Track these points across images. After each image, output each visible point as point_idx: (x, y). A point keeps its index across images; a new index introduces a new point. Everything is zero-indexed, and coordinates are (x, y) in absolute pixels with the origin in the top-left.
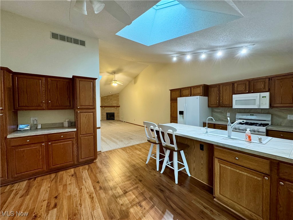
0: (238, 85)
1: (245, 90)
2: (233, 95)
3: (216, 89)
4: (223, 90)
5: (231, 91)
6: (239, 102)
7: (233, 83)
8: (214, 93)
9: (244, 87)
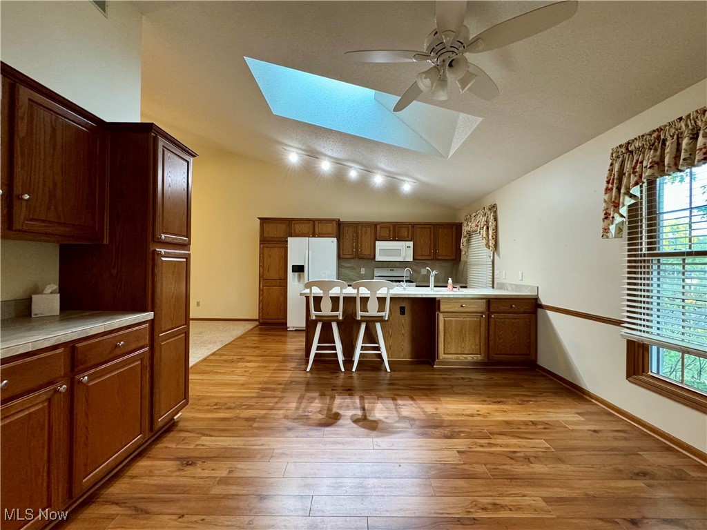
0: (381, 227)
1: (389, 236)
2: (377, 242)
3: (351, 230)
4: (362, 233)
5: (373, 236)
6: (384, 251)
7: (375, 225)
8: (348, 234)
9: (388, 232)
